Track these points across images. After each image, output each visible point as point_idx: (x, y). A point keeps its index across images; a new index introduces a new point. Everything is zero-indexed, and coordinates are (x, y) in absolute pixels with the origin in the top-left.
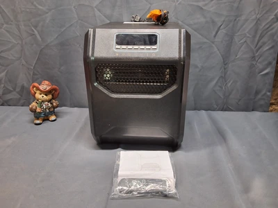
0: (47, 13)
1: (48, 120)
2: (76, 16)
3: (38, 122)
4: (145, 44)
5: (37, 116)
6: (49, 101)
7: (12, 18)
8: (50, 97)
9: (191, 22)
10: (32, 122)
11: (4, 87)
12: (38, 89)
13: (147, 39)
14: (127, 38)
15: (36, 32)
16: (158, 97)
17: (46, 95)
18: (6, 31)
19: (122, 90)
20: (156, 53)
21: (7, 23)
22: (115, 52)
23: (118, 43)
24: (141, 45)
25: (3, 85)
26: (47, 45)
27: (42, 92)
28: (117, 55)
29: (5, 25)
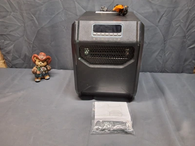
0: (42, 5)
1: (44, 78)
2: (62, 7)
3: (38, 80)
4: (113, 32)
5: (37, 76)
6: (45, 66)
7: (17, 8)
8: (45, 63)
9: (143, 12)
10: (34, 80)
11: (13, 55)
12: (37, 58)
13: (115, 28)
14: (101, 28)
15: (35, 18)
16: (121, 67)
17: (43, 62)
18: (14, 17)
19: (97, 62)
20: (120, 38)
21: (14, 12)
22: (93, 37)
23: (95, 31)
24: (111, 32)
25: (12, 54)
26: (42, 28)
27: (40, 60)
28: (94, 39)
29: (12, 13)
